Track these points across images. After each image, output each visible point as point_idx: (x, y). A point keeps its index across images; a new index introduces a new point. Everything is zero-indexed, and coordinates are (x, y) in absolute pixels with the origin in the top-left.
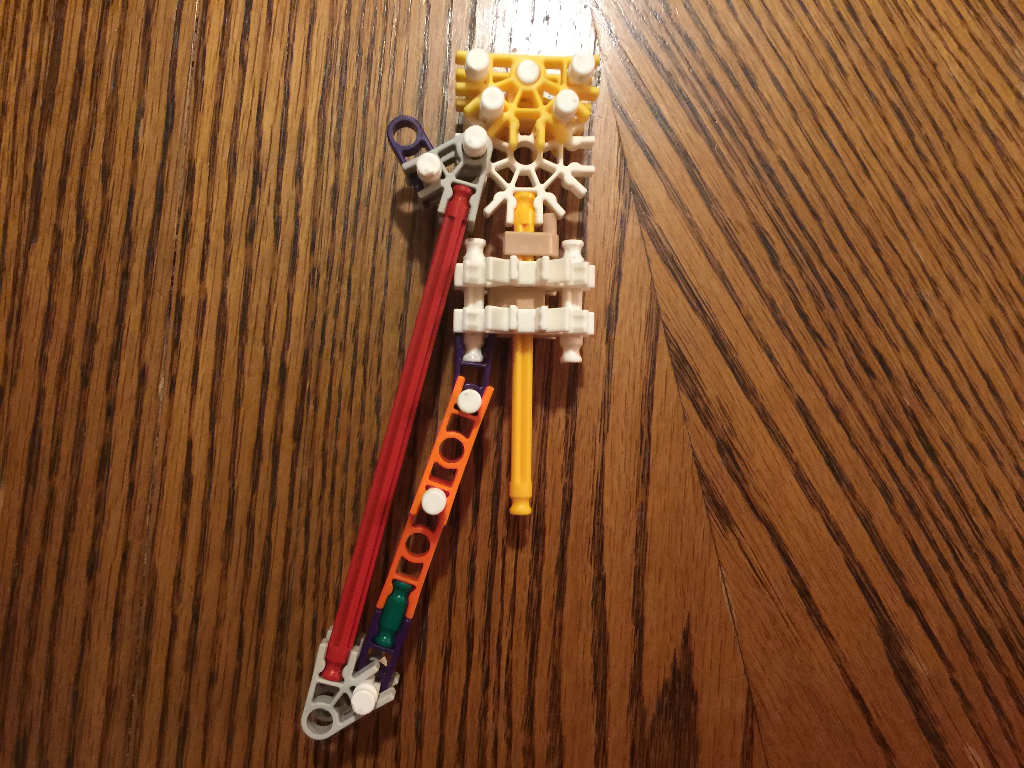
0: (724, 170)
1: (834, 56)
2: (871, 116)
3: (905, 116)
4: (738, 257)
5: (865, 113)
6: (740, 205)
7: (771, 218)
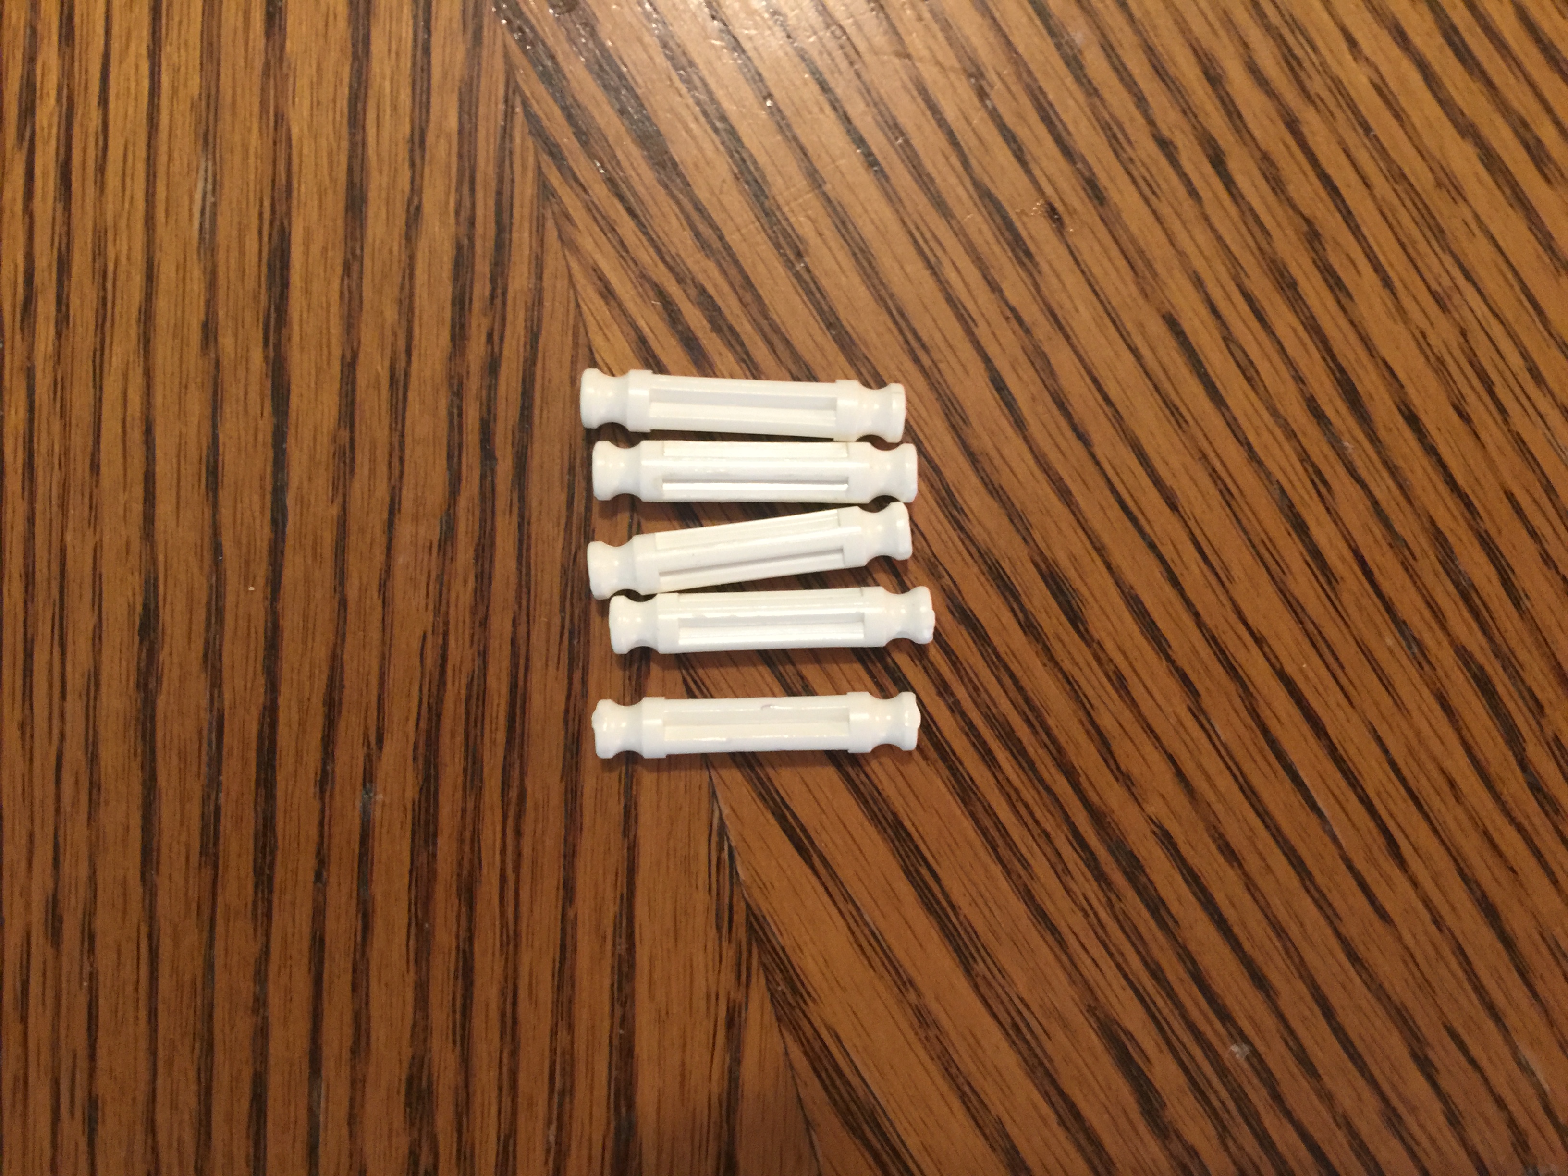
0: (1004, 866)
1: (1300, 527)
2: (1404, 691)
3: (1500, 689)
4: (1052, 1104)
5: (1388, 685)
6: (1051, 957)
7: (1136, 991)
